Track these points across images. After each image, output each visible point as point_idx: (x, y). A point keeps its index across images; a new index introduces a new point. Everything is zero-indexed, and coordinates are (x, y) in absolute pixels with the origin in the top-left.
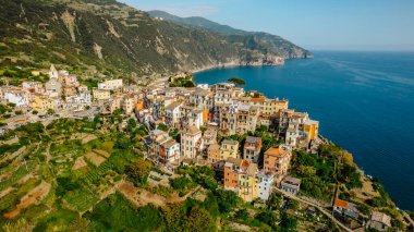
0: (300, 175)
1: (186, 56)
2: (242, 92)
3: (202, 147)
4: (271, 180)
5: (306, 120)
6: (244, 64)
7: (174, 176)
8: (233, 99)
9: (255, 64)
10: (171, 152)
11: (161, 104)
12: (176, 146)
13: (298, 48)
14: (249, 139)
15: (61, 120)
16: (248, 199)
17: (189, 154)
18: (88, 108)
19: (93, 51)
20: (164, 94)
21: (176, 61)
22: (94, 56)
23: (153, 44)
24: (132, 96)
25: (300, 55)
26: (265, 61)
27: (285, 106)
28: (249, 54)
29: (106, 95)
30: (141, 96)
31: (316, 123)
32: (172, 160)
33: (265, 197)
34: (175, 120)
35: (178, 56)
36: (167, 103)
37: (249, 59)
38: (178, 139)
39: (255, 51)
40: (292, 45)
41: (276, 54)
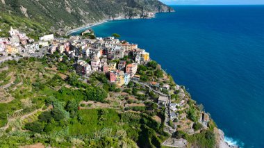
0: (140, 74)
1: (87, 13)
2: (118, 41)
3: (100, 66)
4: (129, 76)
5: (144, 52)
6: (128, 18)
7: (89, 79)
8: (114, 44)
9: (135, 18)
10: (87, 69)
11: (80, 48)
12: (89, 66)
13: (165, 5)
14: (120, 61)
15: (24, 58)
16: (120, 85)
17: (95, 69)
18: (38, 51)
19: (20, 12)
20: (80, 43)
21: (81, 17)
22: (23, 16)
23: (63, 5)
24: (63, 44)
25: (166, 10)
26: (142, 16)
27: (136, 47)
28: (131, 11)
29: (46, 44)
30: (68, 44)
31: (148, 54)
32: (88, 72)
33: (127, 83)
34: (88, 55)
35: (82, 13)
36: (83, 47)
37: (131, 15)
38: (90, 63)
39: (135, 9)
40: (161, 3)
41: (149, 11)
